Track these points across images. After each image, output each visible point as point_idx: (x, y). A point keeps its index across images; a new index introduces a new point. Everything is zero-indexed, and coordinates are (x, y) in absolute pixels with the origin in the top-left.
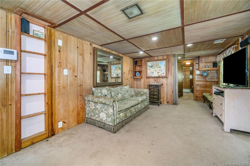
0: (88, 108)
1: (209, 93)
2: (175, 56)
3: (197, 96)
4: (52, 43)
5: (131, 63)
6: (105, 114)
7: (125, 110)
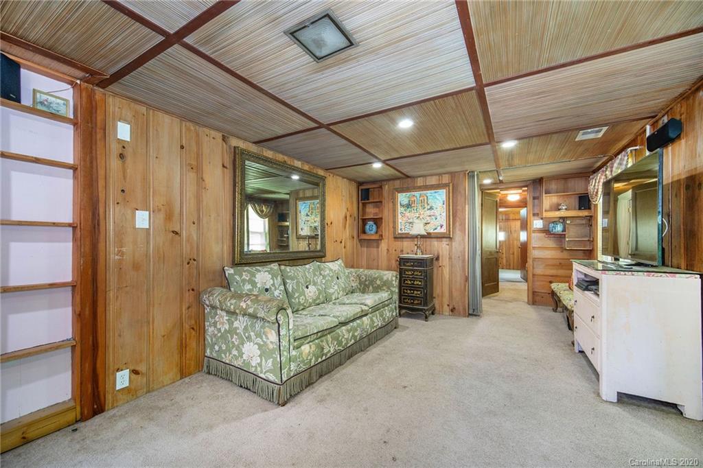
0: (213, 328)
1: (567, 284)
2: (474, 176)
3: (536, 292)
4: (98, 130)
5: (351, 197)
6: (256, 346)
7: (319, 334)
